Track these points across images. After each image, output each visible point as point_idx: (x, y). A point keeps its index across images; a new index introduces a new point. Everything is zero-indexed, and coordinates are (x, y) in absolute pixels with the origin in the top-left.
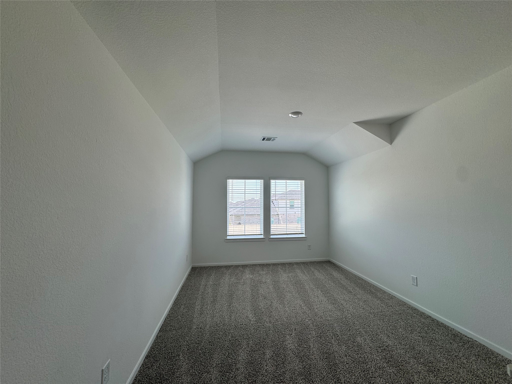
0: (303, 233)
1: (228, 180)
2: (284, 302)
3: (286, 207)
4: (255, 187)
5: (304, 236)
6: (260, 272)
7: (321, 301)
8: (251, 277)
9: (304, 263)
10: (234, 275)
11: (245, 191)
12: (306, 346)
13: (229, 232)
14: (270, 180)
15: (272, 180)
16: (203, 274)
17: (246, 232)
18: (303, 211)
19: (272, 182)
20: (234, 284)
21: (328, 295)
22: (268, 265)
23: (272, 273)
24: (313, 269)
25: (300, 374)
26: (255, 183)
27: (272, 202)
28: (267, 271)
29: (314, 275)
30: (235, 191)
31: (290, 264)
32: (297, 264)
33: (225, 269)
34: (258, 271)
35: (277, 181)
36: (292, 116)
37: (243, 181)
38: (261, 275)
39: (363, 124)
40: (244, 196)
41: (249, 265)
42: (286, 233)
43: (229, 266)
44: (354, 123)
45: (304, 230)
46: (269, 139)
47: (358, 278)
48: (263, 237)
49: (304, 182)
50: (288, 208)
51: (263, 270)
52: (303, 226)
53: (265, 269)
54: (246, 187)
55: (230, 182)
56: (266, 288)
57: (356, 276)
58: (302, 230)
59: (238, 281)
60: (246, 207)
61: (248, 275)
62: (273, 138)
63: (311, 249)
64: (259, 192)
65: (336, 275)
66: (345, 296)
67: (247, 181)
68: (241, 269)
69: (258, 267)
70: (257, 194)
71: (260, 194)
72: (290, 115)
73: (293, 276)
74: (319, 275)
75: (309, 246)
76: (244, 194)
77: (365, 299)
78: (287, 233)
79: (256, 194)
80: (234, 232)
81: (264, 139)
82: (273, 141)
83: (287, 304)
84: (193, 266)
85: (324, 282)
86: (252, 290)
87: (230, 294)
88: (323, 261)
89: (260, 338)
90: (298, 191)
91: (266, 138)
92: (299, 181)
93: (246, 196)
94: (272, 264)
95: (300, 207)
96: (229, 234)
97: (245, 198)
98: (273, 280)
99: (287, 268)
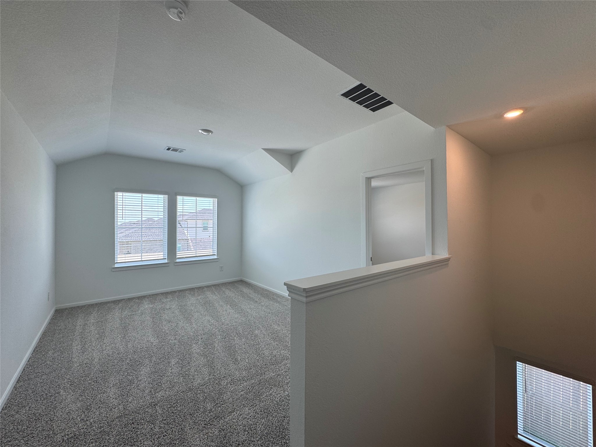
0: (215, 255)
1: (116, 193)
2: (192, 321)
3: (195, 227)
4: (157, 203)
5: (216, 257)
6: (163, 300)
7: (229, 313)
8: (151, 306)
9: (214, 285)
10: (128, 308)
11: (142, 208)
12: (211, 347)
13: (118, 259)
14: (176, 196)
15: (179, 196)
16: (78, 314)
17: (143, 257)
18: (215, 232)
19: (179, 198)
20: (128, 317)
21: (236, 307)
22: (172, 293)
23: (178, 299)
24: (224, 290)
25: (204, 365)
26: (157, 199)
27: (179, 223)
28: (172, 298)
29: (225, 294)
30: (126, 207)
31: (200, 288)
32: (208, 287)
33: (113, 304)
34: (161, 300)
35: (186, 198)
36: (202, 132)
37: (140, 195)
38: (164, 303)
39: (271, 151)
40: (141, 214)
41: (148, 295)
42: (195, 255)
43: (118, 300)
44: (262, 149)
45: (216, 251)
46: (175, 150)
47: (265, 290)
48: (167, 262)
49: (217, 200)
50: (197, 228)
51: (167, 298)
52: (215, 247)
53: (170, 296)
54: (143, 203)
55: (119, 195)
56: (171, 313)
57: (263, 289)
58: (214, 252)
59: (133, 313)
60: (143, 228)
61: (146, 306)
62: (180, 150)
63: (223, 271)
64: (162, 210)
65: (246, 291)
66: (251, 306)
67: (144, 195)
68: (137, 300)
69: (160, 296)
70: (159, 212)
71: (163, 212)
72: (200, 131)
73: (203, 298)
74: (229, 293)
75: (222, 267)
76: (141, 212)
77: (268, 305)
78: (197, 255)
79: (157, 212)
80: (126, 258)
81: (169, 149)
82: (180, 152)
83: (194, 321)
84: (57, 309)
85: (234, 298)
86: (153, 318)
87: (124, 327)
88: (235, 281)
89: (164, 353)
90: (210, 210)
91: (172, 148)
92: (212, 199)
93: (143, 214)
94: (178, 291)
95: (212, 227)
96: (118, 261)
97: (142, 216)
98: (179, 305)
99: (196, 292)
